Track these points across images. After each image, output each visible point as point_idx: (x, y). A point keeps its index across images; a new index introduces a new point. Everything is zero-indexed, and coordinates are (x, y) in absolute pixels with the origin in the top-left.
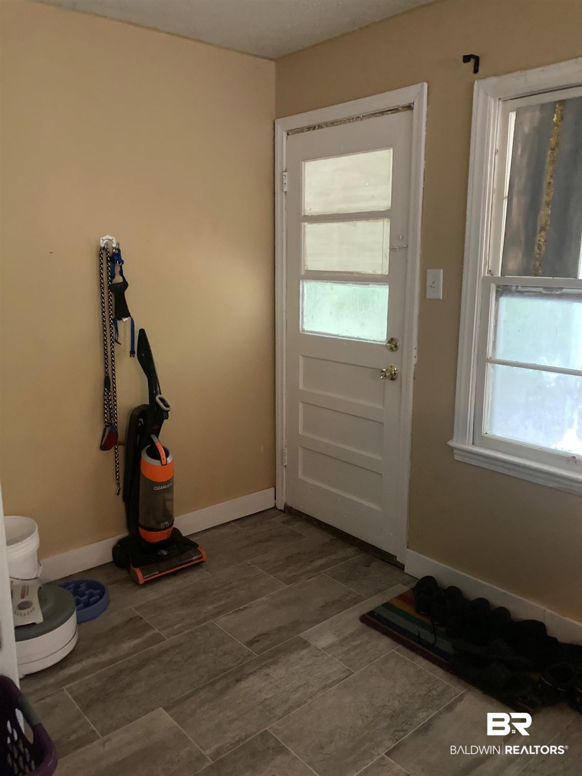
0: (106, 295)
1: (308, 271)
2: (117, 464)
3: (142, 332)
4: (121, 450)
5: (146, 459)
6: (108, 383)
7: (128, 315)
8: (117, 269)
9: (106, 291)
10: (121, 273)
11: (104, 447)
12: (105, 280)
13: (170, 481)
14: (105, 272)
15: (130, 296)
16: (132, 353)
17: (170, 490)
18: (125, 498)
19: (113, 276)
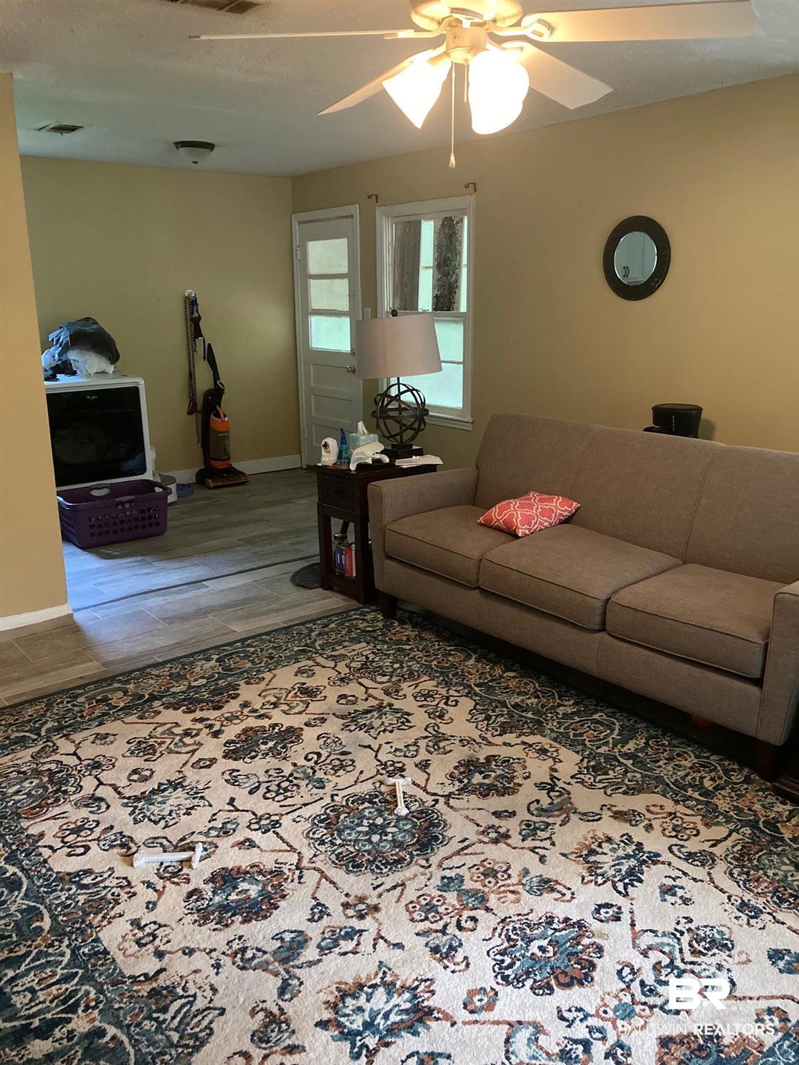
0: (189, 324)
1: (312, 310)
2: (197, 424)
3: (209, 345)
4: (200, 416)
5: (212, 417)
6: (191, 375)
7: (202, 336)
8: (195, 309)
9: (189, 321)
10: (197, 312)
11: (190, 413)
12: (188, 316)
13: (227, 432)
14: (188, 310)
15: (203, 325)
16: (204, 358)
17: (227, 437)
18: (202, 446)
19: (193, 313)
